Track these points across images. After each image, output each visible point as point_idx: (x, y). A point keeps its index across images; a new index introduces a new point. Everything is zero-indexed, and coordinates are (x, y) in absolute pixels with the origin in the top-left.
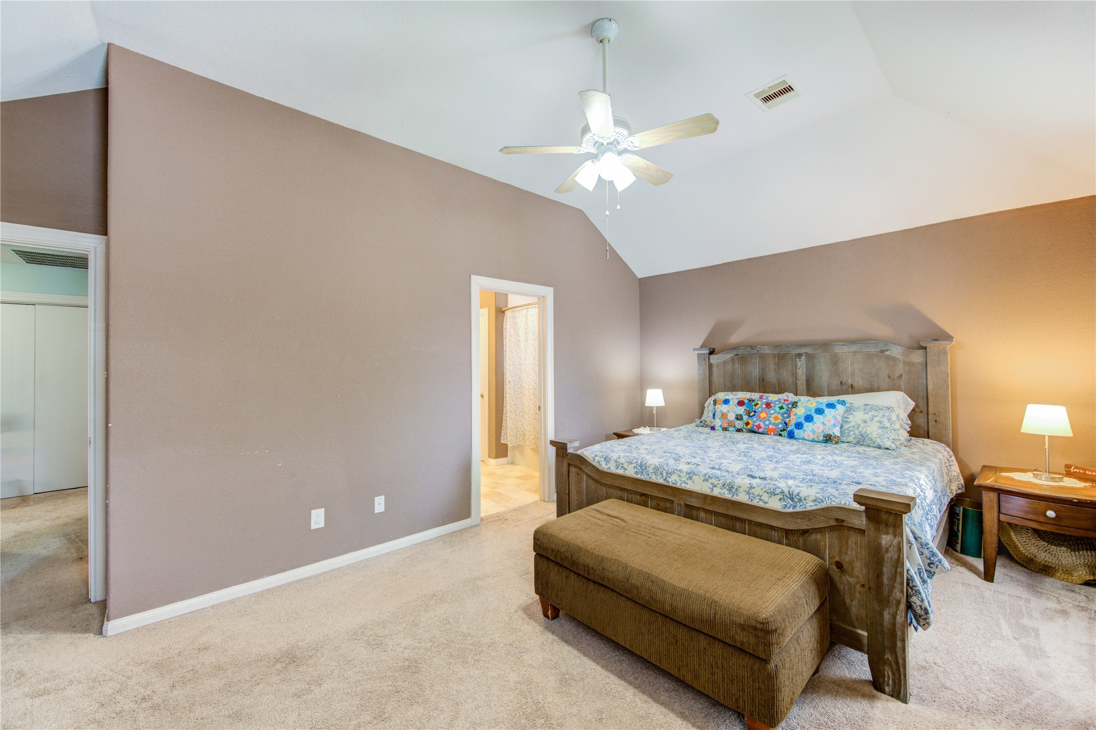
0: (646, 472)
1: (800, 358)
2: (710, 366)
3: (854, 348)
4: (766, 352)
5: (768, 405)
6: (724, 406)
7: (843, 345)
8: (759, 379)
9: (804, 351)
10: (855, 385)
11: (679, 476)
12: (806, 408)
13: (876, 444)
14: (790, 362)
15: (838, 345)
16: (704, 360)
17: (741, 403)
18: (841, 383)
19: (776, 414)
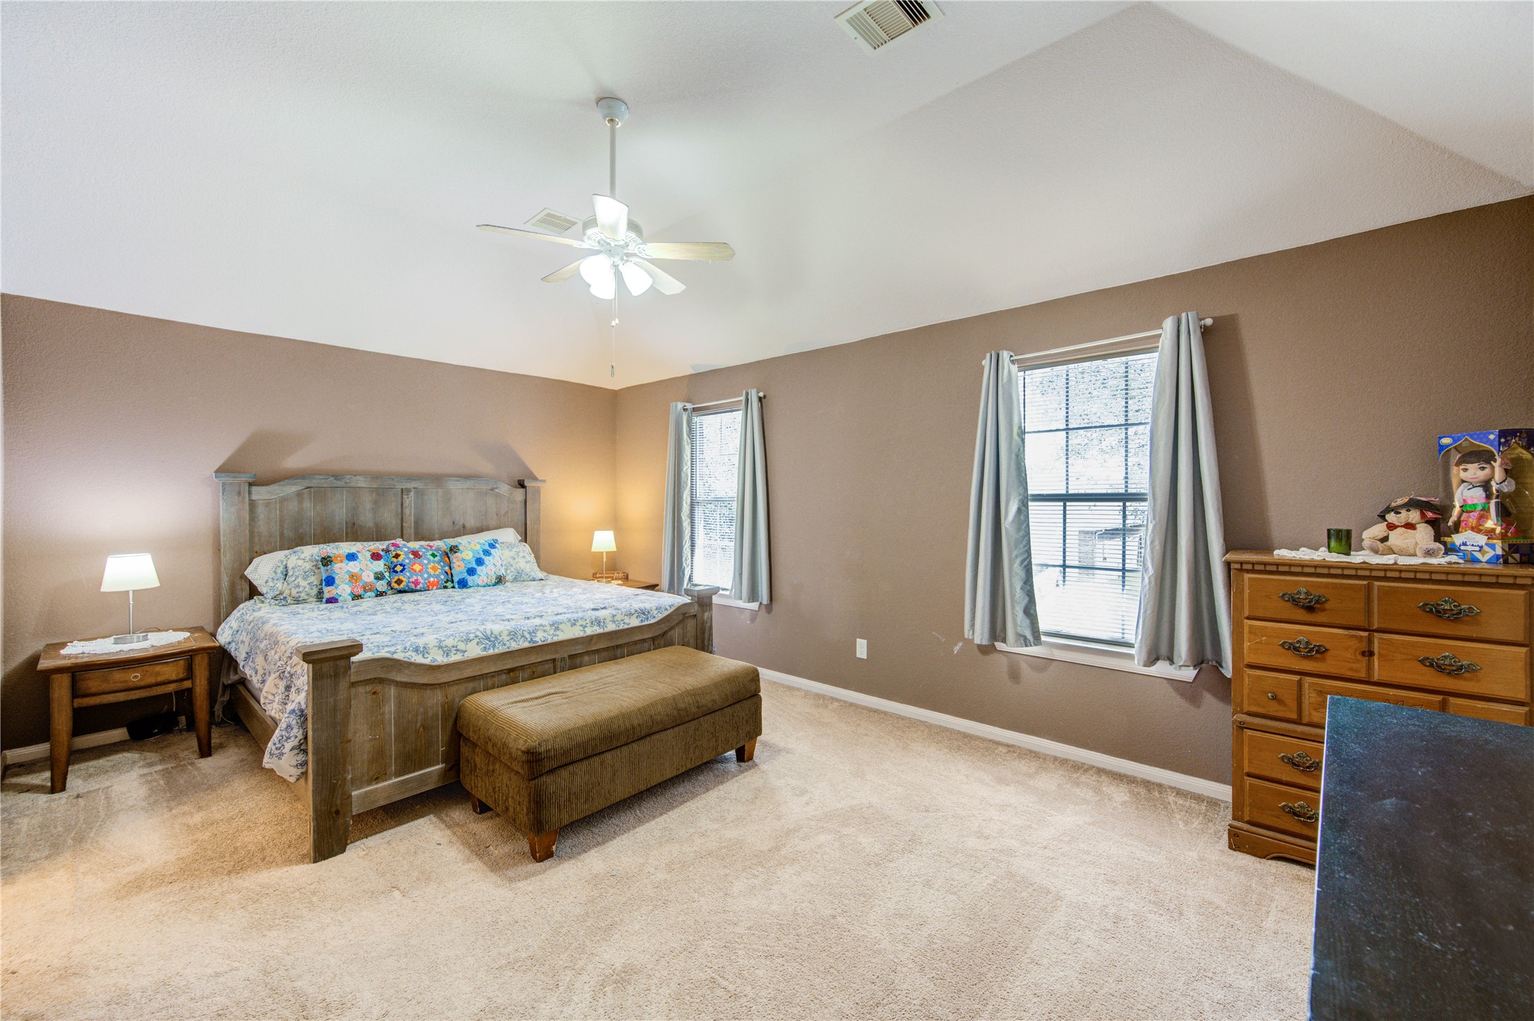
0: (499, 643)
1: (408, 495)
2: (253, 505)
3: (468, 484)
4: (359, 485)
5: (416, 554)
6: (351, 563)
7: (457, 481)
8: (346, 523)
9: (413, 486)
10: (467, 525)
11: (545, 631)
12: (472, 551)
13: (531, 578)
14: (393, 499)
15: (451, 480)
16: (239, 493)
17: (376, 556)
18: (454, 523)
19: (432, 564)
